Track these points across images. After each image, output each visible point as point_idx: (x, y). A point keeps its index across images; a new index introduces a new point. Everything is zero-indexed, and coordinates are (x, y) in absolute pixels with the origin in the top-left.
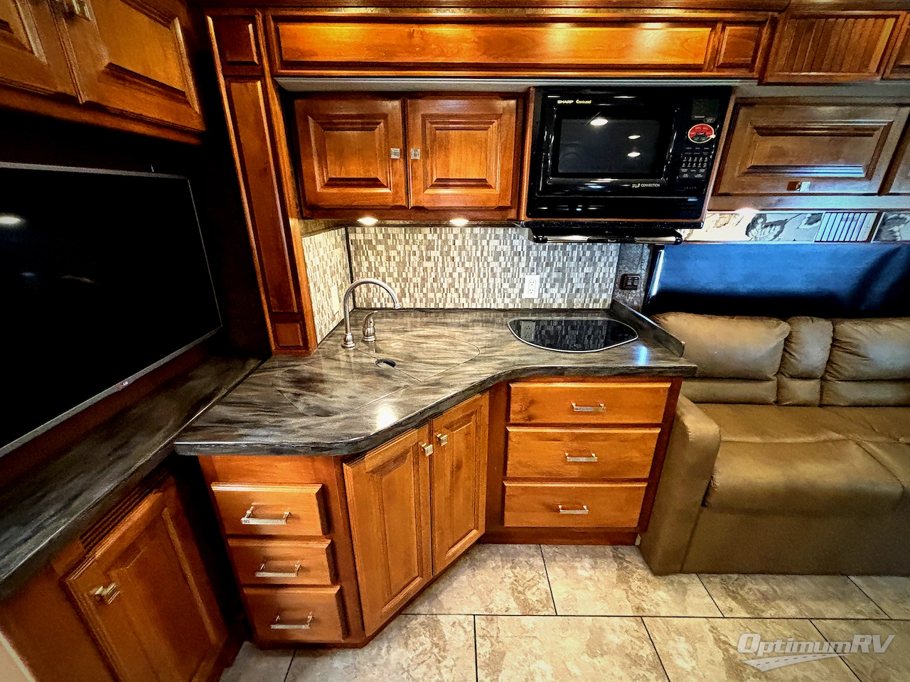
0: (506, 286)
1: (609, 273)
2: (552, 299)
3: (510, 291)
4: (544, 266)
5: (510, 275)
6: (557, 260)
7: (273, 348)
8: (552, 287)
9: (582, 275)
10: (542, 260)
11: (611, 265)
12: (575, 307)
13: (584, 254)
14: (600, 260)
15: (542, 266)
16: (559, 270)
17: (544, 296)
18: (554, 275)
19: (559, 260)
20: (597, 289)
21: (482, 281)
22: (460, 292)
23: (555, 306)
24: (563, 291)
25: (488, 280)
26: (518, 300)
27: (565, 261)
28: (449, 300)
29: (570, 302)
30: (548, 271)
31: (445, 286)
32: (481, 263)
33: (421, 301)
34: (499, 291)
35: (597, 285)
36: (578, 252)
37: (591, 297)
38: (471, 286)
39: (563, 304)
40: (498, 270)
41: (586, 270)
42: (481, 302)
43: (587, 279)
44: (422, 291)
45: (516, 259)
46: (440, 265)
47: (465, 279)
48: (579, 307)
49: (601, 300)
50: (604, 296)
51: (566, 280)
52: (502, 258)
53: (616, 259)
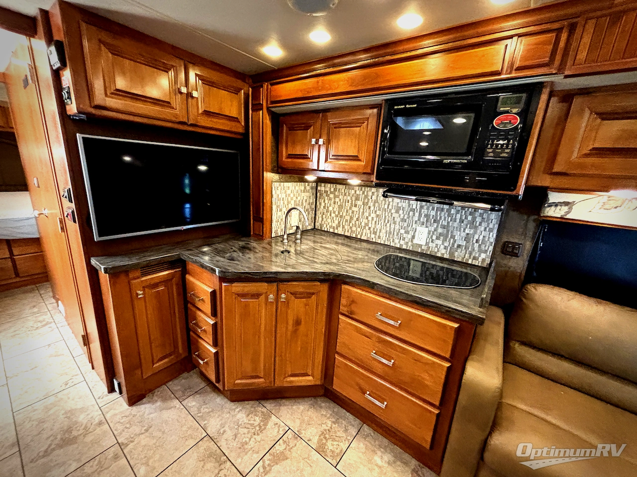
0: (402, 231)
1: (489, 238)
2: (436, 248)
3: (405, 235)
4: (432, 222)
5: (406, 225)
6: (443, 219)
7: (252, 233)
8: (438, 238)
9: (463, 234)
10: (431, 217)
11: (491, 230)
12: (455, 259)
13: (466, 218)
14: (480, 225)
15: (431, 222)
16: (443, 227)
17: (431, 245)
18: (440, 230)
19: (445, 220)
20: (476, 249)
21: (386, 225)
22: (372, 229)
23: (439, 255)
24: (446, 244)
25: (390, 225)
26: (410, 244)
27: (449, 221)
28: (364, 234)
29: (451, 254)
30: (435, 226)
31: (363, 224)
32: (387, 213)
33: (348, 231)
34: (398, 235)
35: (476, 245)
36: (461, 216)
37: (470, 254)
38: (378, 227)
39: (445, 255)
40: (398, 220)
41: (467, 231)
42: (384, 239)
43: (467, 238)
44: (349, 225)
45: (411, 213)
46: (361, 210)
47: (376, 222)
48: (460, 260)
49: (480, 259)
50: (483, 256)
51: (450, 236)
52: (401, 212)
53: (496, 226)
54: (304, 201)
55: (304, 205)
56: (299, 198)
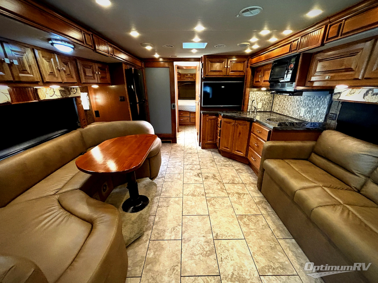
0: (297, 111)
1: (324, 112)
2: (306, 118)
5: (298, 108)
8: (307, 113)
9: (316, 111)
10: (306, 104)
11: (325, 108)
12: (312, 122)
13: (317, 103)
14: (321, 106)
15: (306, 106)
16: (310, 108)
17: (305, 116)
18: (309, 109)
19: (311, 104)
20: (319, 117)
22: (288, 111)
23: (307, 121)
24: (310, 116)
25: (294, 108)
26: (299, 116)
28: (286, 113)
29: (311, 120)
30: (307, 108)
31: (286, 108)
32: (293, 103)
33: (281, 112)
34: (295, 112)
35: (319, 115)
37: (317, 119)
38: (290, 110)
39: (309, 120)
40: (296, 106)
41: (317, 109)
42: (291, 115)
44: (282, 109)
45: (301, 102)
46: (286, 102)
47: (290, 107)
51: (311, 112)
53: (327, 106)
54: (266, 99)
55: (266, 100)
56: (263, 98)
